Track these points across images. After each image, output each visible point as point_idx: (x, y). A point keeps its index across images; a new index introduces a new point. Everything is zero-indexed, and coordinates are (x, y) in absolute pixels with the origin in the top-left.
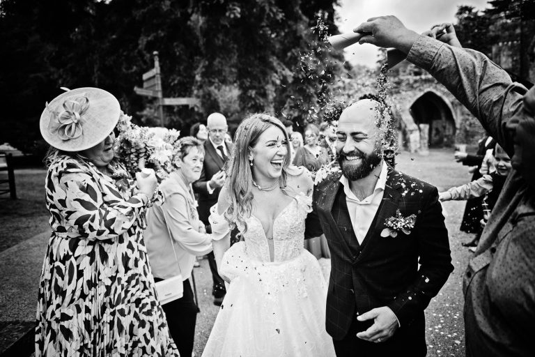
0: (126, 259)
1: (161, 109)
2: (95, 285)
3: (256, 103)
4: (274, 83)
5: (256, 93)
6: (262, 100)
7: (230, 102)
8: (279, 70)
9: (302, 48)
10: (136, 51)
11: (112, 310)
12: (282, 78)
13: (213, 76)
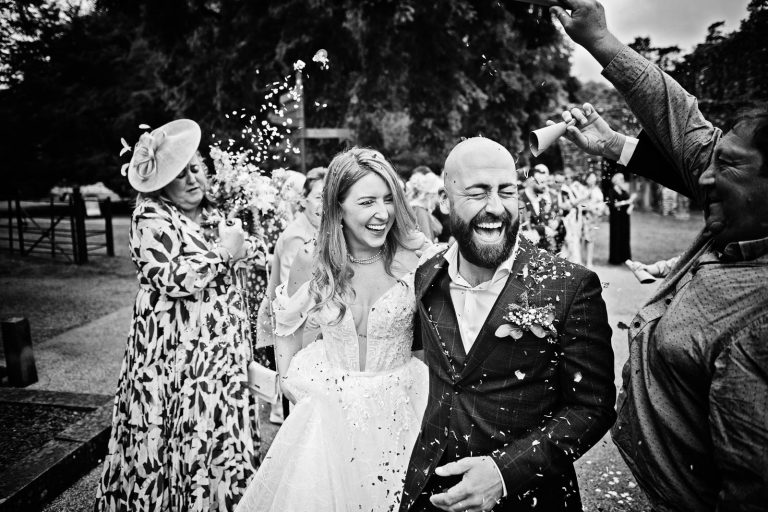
0: (212, 322)
1: (302, 143)
2: (175, 347)
3: (433, 137)
4: (459, 109)
5: (434, 124)
6: (441, 133)
7: (398, 134)
8: (468, 91)
9: (502, 60)
10: (272, 63)
11: (193, 382)
12: (471, 101)
13: (375, 100)
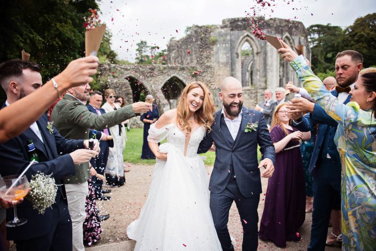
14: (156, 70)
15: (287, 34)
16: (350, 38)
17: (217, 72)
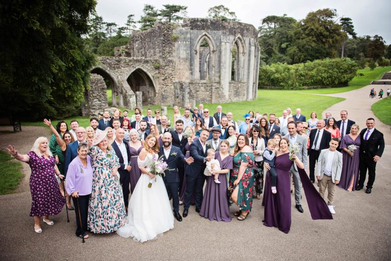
3: (39, 87)
5: (39, 79)
14: (122, 62)
15: (239, 35)
16: (302, 32)
17: (178, 66)
